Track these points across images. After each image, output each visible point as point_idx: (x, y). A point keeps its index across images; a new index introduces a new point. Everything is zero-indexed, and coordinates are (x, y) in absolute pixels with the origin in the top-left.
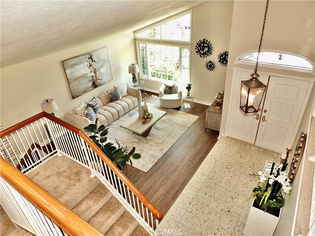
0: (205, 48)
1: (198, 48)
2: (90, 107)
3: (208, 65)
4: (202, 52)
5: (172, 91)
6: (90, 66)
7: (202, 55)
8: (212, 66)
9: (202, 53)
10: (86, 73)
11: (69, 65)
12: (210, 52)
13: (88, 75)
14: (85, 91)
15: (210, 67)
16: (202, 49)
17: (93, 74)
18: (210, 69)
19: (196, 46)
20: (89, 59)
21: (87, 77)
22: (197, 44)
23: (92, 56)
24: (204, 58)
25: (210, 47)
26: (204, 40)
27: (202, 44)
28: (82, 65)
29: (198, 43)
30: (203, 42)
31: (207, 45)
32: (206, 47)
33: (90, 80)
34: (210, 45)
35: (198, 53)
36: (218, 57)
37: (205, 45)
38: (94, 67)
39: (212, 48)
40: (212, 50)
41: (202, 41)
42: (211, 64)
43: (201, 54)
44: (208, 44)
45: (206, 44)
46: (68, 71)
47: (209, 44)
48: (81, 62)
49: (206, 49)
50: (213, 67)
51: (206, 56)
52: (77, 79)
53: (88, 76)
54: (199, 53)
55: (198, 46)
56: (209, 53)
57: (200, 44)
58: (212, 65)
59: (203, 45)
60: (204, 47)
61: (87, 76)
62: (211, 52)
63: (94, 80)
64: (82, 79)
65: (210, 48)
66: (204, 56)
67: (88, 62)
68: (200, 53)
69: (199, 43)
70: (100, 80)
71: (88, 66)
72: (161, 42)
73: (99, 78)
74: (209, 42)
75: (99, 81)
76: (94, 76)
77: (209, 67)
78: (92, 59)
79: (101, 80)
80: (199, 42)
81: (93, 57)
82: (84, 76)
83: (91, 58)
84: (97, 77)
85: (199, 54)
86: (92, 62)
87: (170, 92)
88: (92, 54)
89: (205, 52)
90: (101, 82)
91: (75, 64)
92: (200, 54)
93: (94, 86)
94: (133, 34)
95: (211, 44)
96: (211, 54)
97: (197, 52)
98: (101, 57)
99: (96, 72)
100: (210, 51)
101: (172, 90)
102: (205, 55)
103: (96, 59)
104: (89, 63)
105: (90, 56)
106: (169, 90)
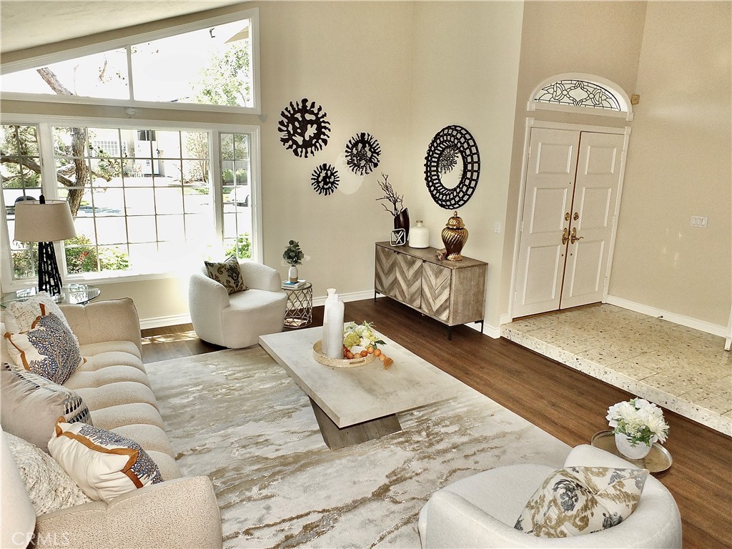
0: (309, 126)
1: (287, 126)
3: (320, 180)
4: (299, 140)
7: (299, 150)
8: (331, 180)
9: (301, 143)
12: (322, 136)
15: (326, 183)
16: (299, 131)
18: (326, 189)
19: (281, 123)
22: (283, 114)
24: (306, 157)
25: (324, 122)
26: (305, 101)
27: (298, 116)
29: (286, 113)
30: (300, 107)
31: (313, 118)
32: (312, 122)
34: (323, 117)
35: (287, 145)
36: (346, 151)
37: (308, 117)
39: (327, 125)
40: (329, 130)
41: (298, 105)
42: (329, 173)
43: (298, 146)
44: (316, 115)
45: (312, 113)
47: (318, 114)
49: (311, 131)
50: (333, 183)
51: (312, 152)
54: (290, 143)
55: (285, 121)
56: (320, 141)
57: (292, 115)
58: (330, 178)
59: (303, 116)
60: (304, 124)
62: (325, 137)
65: (323, 124)
66: (307, 152)
68: (295, 142)
69: (289, 112)
72: (130, 112)
74: (320, 109)
77: (321, 185)
80: (290, 108)
85: (291, 147)
89: (307, 138)
92: (294, 147)
95: (325, 115)
96: (325, 142)
97: (284, 141)
100: (324, 134)
101: (240, 276)
102: (309, 150)
106: (233, 278)
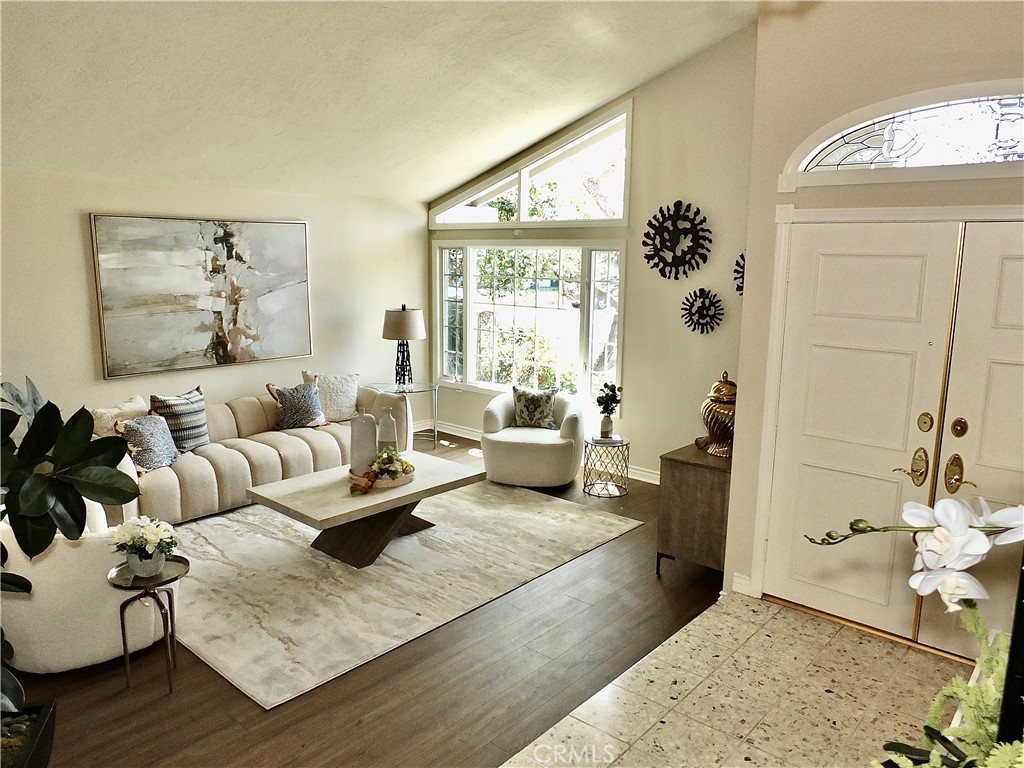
0: (682, 236)
1: (654, 239)
2: (160, 415)
3: (694, 310)
4: (669, 256)
5: (537, 415)
6: (217, 270)
7: (667, 269)
8: (711, 313)
9: (670, 260)
10: (191, 291)
11: (120, 238)
12: (700, 251)
13: (200, 304)
14: (174, 361)
15: (702, 316)
16: (668, 244)
17: (221, 305)
18: (703, 325)
19: (647, 235)
20: (216, 241)
21: (192, 310)
22: (650, 224)
23: (232, 235)
24: (676, 278)
25: (703, 230)
26: (678, 204)
27: (669, 224)
28: (177, 257)
29: (654, 222)
30: (672, 213)
31: (687, 225)
32: (685, 232)
33: (202, 323)
34: (701, 223)
35: (652, 263)
36: (736, 271)
37: (684, 225)
38: (234, 279)
39: (707, 234)
40: (710, 241)
41: (669, 209)
42: (707, 302)
43: (666, 264)
44: (692, 221)
45: (686, 218)
46: (108, 260)
47: (694, 219)
48: (178, 244)
49: (686, 243)
50: (713, 317)
51: (685, 273)
52: (145, 303)
53: (199, 307)
54: (656, 260)
55: (652, 231)
56: (697, 257)
57: (661, 224)
58: (708, 309)
59: (674, 225)
60: (676, 235)
61: (192, 303)
62: (704, 251)
63: (221, 329)
64: (168, 308)
65: (701, 234)
66: (677, 273)
67: (210, 255)
68: (662, 259)
69: (657, 220)
70: (251, 341)
71: (205, 268)
72: (516, 233)
73: (249, 331)
74: (698, 212)
75: (244, 342)
76: (227, 317)
77: (695, 318)
78: (230, 248)
79: (255, 338)
80: (659, 216)
81: (234, 240)
82: (179, 302)
83: (225, 239)
84: (240, 324)
85: (656, 265)
86: (229, 257)
87: (531, 420)
88: (233, 228)
89: (679, 253)
90: (255, 347)
91: (151, 244)
92: (661, 265)
93: (217, 354)
94: (422, 213)
95: (705, 219)
96: (704, 258)
97: (649, 257)
98: (270, 252)
99: (236, 303)
100: (703, 247)
101: (539, 410)
102: (681, 269)
103: (248, 252)
104: (215, 259)
105: (221, 232)
106: (528, 410)
